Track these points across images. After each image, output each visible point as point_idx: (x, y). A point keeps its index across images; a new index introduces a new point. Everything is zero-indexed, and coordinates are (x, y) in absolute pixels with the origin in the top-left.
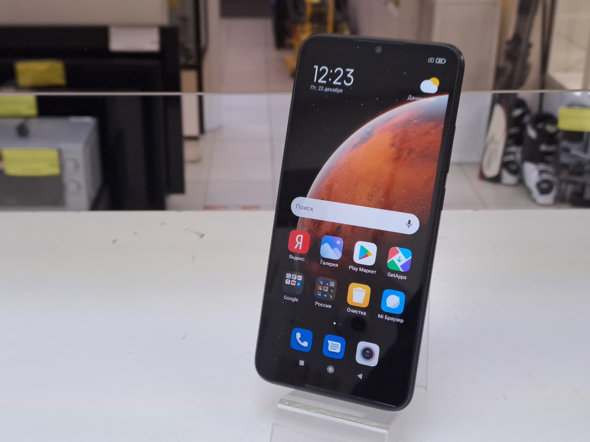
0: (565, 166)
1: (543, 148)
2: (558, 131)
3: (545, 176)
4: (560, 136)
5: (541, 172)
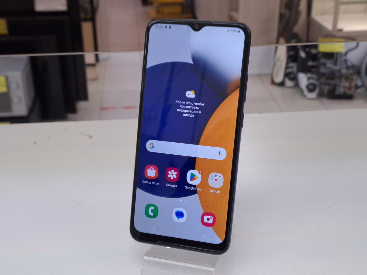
0: (323, 74)
1: (310, 63)
2: (319, 53)
3: (311, 81)
4: (319, 56)
5: (309, 79)
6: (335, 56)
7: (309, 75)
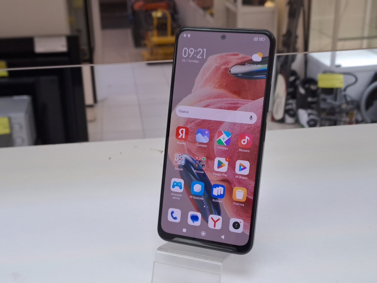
0: (324, 110)
1: (310, 99)
2: (318, 88)
3: (312, 117)
4: (319, 91)
5: (309, 115)
6: (335, 91)
7: (310, 111)
